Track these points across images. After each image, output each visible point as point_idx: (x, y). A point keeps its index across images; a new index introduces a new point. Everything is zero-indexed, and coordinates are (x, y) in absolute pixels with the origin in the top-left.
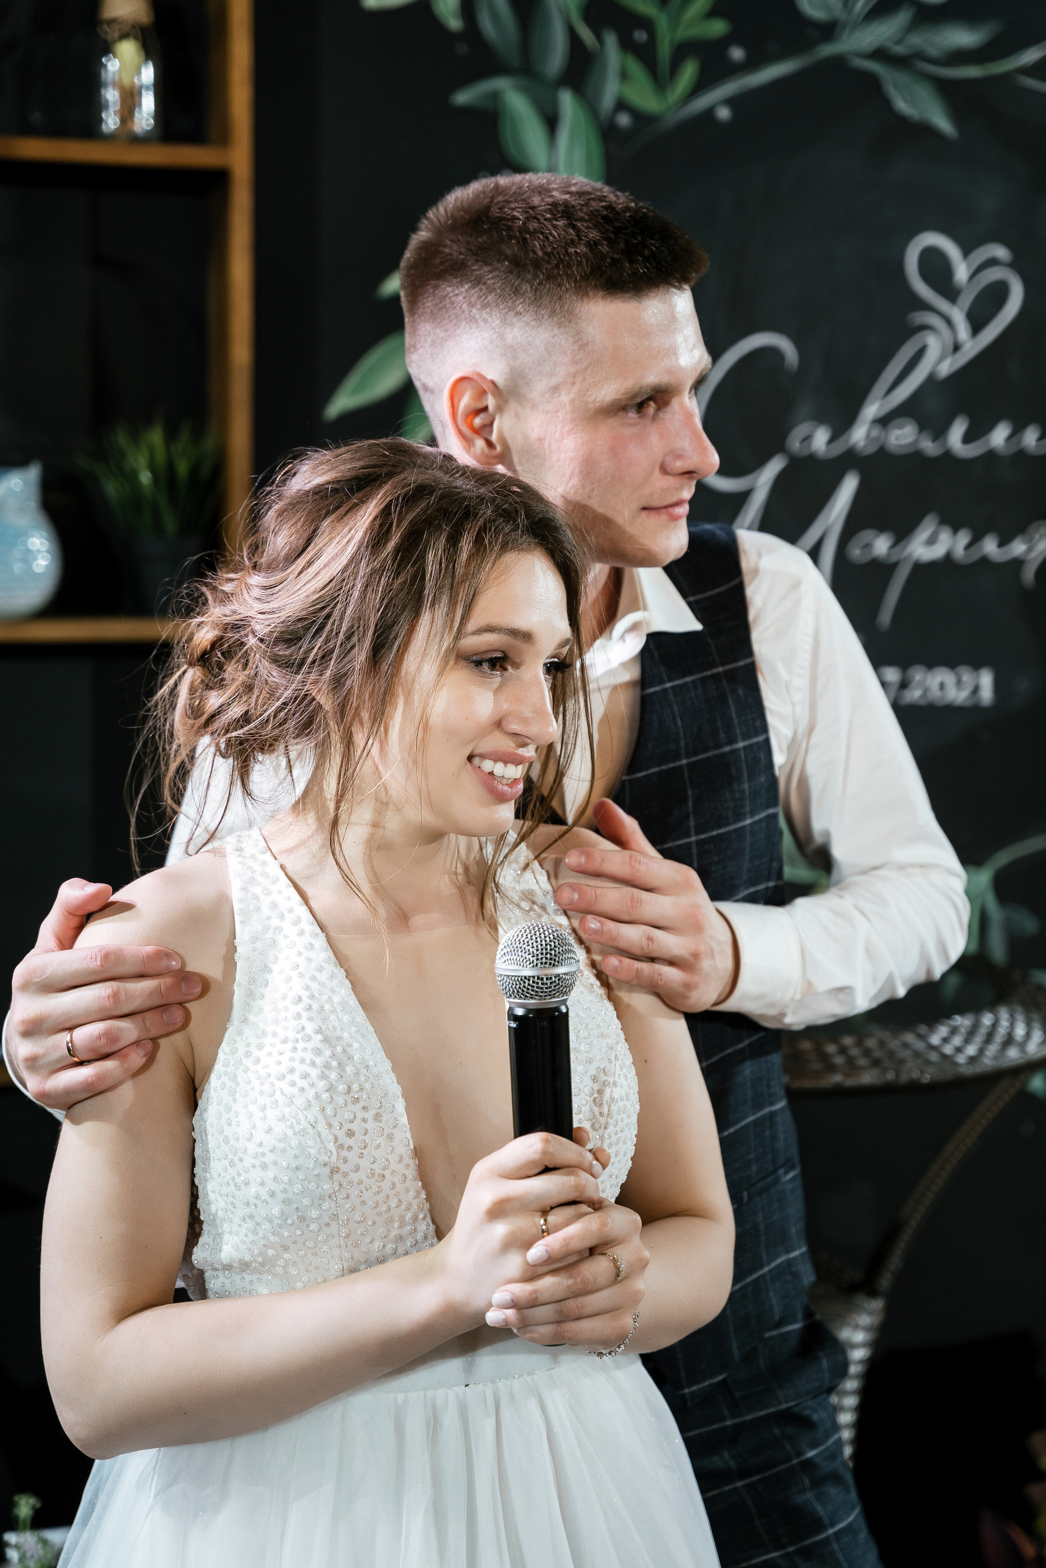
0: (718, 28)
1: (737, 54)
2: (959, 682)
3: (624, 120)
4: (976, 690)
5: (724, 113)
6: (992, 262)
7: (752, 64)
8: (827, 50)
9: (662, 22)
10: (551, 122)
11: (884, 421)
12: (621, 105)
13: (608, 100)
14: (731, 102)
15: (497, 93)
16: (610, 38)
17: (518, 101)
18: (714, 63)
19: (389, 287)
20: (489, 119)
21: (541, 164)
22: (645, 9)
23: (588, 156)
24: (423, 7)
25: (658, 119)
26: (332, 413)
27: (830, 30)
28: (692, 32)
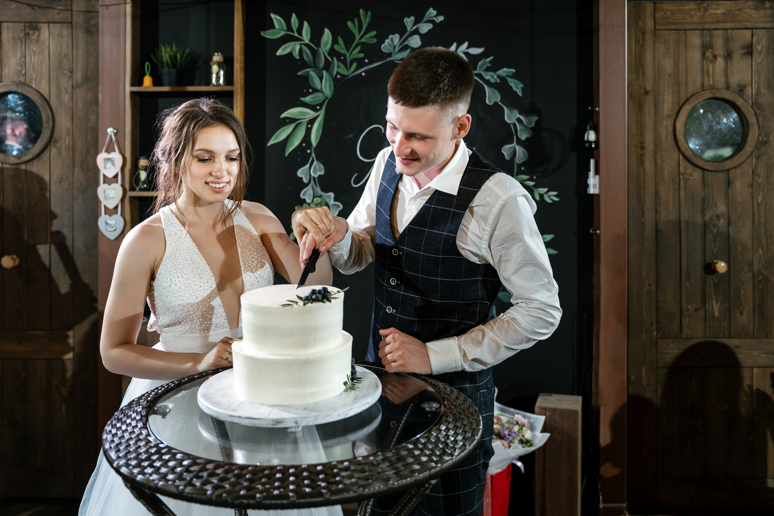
0: (362, 55)
1: (366, 61)
3: (339, 76)
5: (363, 74)
7: (370, 63)
8: (389, 59)
9: (348, 55)
10: (321, 78)
12: (338, 73)
13: (335, 73)
14: (364, 71)
15: (308, 72)
16: (335, 59)
17: (313, 74)
18: (361, 63)
19: (283, 116)
20: (306, 78)
21: (319, 87)
22: (343, 52)
23: (330, 85)
24: (290, 54)
25: (347, 76)
26: (269, 144)
27: (390, 55)
28: (355, 57)
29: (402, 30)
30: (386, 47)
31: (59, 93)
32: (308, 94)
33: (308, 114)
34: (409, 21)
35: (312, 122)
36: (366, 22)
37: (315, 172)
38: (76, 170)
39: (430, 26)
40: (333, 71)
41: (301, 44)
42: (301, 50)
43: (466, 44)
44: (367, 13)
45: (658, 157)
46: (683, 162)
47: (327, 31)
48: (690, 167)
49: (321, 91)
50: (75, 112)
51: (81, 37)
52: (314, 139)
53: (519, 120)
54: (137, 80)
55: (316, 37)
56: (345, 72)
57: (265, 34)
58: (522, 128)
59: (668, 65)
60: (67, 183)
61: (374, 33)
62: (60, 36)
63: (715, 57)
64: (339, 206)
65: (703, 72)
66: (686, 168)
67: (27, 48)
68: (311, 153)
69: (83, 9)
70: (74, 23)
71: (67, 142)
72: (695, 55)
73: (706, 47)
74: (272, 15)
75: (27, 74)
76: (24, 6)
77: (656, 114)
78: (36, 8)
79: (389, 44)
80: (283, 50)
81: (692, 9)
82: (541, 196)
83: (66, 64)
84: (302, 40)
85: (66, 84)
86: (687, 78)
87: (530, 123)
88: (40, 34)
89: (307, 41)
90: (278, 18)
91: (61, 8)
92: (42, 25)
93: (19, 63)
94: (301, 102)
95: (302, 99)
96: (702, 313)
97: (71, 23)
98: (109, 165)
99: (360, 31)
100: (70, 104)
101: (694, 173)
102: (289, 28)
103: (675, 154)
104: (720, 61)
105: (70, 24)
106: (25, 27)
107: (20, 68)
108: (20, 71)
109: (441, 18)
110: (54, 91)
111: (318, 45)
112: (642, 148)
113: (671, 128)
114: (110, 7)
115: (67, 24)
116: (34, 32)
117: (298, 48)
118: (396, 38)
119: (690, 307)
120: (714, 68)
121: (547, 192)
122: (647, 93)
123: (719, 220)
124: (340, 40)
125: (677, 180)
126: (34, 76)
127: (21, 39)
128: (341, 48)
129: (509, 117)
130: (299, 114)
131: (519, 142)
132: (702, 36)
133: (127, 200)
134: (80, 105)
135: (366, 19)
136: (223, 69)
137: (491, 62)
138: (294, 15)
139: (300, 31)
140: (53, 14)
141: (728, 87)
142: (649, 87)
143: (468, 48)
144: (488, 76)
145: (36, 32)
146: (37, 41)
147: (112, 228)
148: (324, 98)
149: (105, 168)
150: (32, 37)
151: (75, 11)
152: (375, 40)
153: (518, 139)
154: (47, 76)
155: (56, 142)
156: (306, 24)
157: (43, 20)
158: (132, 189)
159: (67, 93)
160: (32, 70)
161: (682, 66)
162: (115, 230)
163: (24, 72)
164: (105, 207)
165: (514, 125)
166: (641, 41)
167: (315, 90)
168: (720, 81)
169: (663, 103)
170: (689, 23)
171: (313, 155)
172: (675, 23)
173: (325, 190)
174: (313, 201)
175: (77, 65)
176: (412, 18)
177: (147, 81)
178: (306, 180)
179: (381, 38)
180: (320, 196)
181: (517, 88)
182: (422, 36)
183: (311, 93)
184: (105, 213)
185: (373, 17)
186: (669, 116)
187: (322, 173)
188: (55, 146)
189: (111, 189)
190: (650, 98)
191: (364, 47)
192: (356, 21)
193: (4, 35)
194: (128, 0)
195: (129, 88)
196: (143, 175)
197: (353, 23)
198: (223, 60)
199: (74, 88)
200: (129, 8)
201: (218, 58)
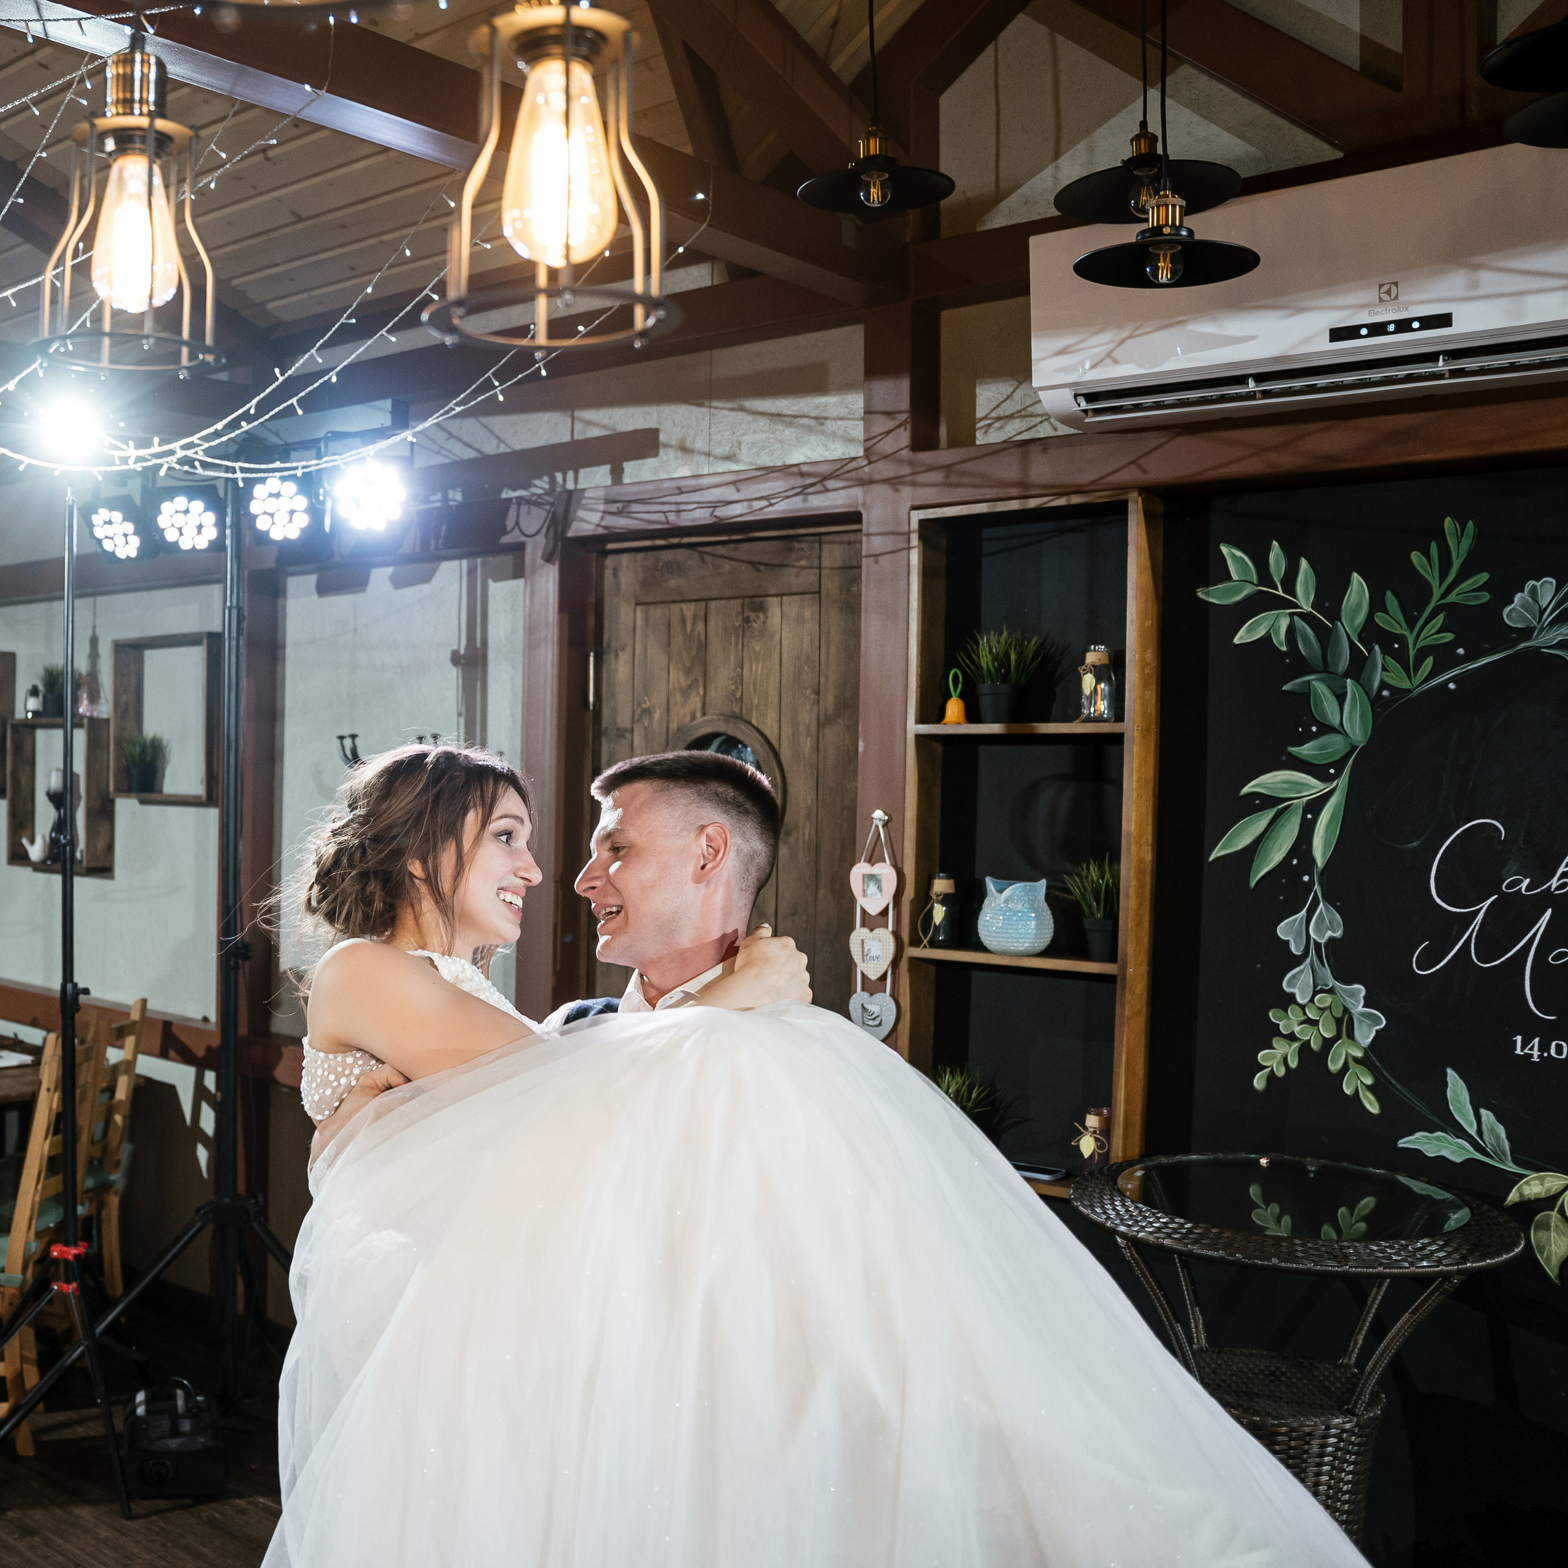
0: (1449, 637)
3: (1385, 693)
5: (1452, 686)
7: (1469, 657)
8: (1524, 645)
9: (1411, 639)
10: (1341, 698)
12: (1383, 685)
13: (1376, 684)
14: (1454, 679)
15: (1309, 682)
16: (1377, 648)
17: (1320, 687)
18: (1444, 658)
19: (1246, 790)
20: (1304, 697)
21: (1336, 722)
22: (1399, 631)
23: (1362, 715)
24: (1267, 639)
25: (1409, 691)
26: (1211, 858)
27: (1526, 633)
28: (1428, 641)
29: (1561, 567)
30: (1514, 612)
31: (795, 735)
32: (1309, 737)
33: (1309, 786)
35: (1315, 806)
36: (1460, 549)
37: (1319, 930)
38: (822, 893)
40: (1370, 680)
41: (1291, 615)
42: (1291, 630)
44: (1463, 529)
47: (1356, 579)
49: (1340, 730)
50: (821, 773)
51: (835, 620)
52: (1320, 850)
54: (931, 711)
55: (1329, 595)
56: (1405, 684)
57: (1207, 594)
60: (804, 918)
61: (1484, 577)
62: (800, 620)
64: (1377, 1021)
67: (745, 648)
68: (1311, 883)
69: (839, 564)
70: (823, 593)
71: (807, 833)
74: (1224, 549)
75: (744, 699)
76: (744, 566)
78: (762, 568)
79: (1525, 606)
80: (1249, 630)
83: (809, 676)
84: (1297, 606)
85: (807, 716)
88: (767, 618)
89: (1307, 608)
90: (1238, 553)
91: (803, 563)
92: (770, 599)
93: (733, 677)
94: (1290, 755)
95: (1293, 750)
97: (819, 592)
98: (872, 888)
99: (1442, 578)
100: (814, 756)
102: (1264, 577)
105: (817, 596)
106: (743, 606)
107: (733, 687)
108: (734, 693)
110: (787, 731)
111: (1335, 615)
114: (881, 558)
115: (811, 596)
116: (757, 616)
117: (1284, 623)
118: (1545, 588)
124: (1391, 600)
126: (756, 701)
127: (736, 630)
128: (1392, 620)
130: (1285, 786)
133: (904, 965)
135: (1460, 539)
136: (1109, 680)
138: (1275, 543)
139: (1289, 582)
140: (792, 578)
145: (761, 616)
146: (762, 633)
147: (874, 1019)
148: (1348, 749)
149: (865, 894)
150: (755, 625)
151: (825, 568)
152: (1486, 597)
154: (776, 701)
156: (1304, 563)
157: (772, 592)
158: (915, 942)
159: (808, 734)
160: (752, 690)
162: (880, 1024)
163: (738, 695)
164: (863, 975)
167: (1326, 729)
171: (1317, 887)
173: (1344, 975)
174: (1312, 1000)
175: (827, 677)
177: (954, 708)
178: (1297, 948)
179: (1503, 591)
180: (1331, 991)
183: (1315, 736)
184: (863, 989)
185: (1479, 537)
187: (1338, 934)
188: (786, 843)
189: (874, 939)
191: (1456, 615)
192: (1434, 547)
193: (712, 624)
194: (915, 540)
195: (914, 728)
196: (939, 913)
197: (1427, 555)
198: (1106, 661)
199: (820, 725)
200: (915, 558)
201: (1095, 656)
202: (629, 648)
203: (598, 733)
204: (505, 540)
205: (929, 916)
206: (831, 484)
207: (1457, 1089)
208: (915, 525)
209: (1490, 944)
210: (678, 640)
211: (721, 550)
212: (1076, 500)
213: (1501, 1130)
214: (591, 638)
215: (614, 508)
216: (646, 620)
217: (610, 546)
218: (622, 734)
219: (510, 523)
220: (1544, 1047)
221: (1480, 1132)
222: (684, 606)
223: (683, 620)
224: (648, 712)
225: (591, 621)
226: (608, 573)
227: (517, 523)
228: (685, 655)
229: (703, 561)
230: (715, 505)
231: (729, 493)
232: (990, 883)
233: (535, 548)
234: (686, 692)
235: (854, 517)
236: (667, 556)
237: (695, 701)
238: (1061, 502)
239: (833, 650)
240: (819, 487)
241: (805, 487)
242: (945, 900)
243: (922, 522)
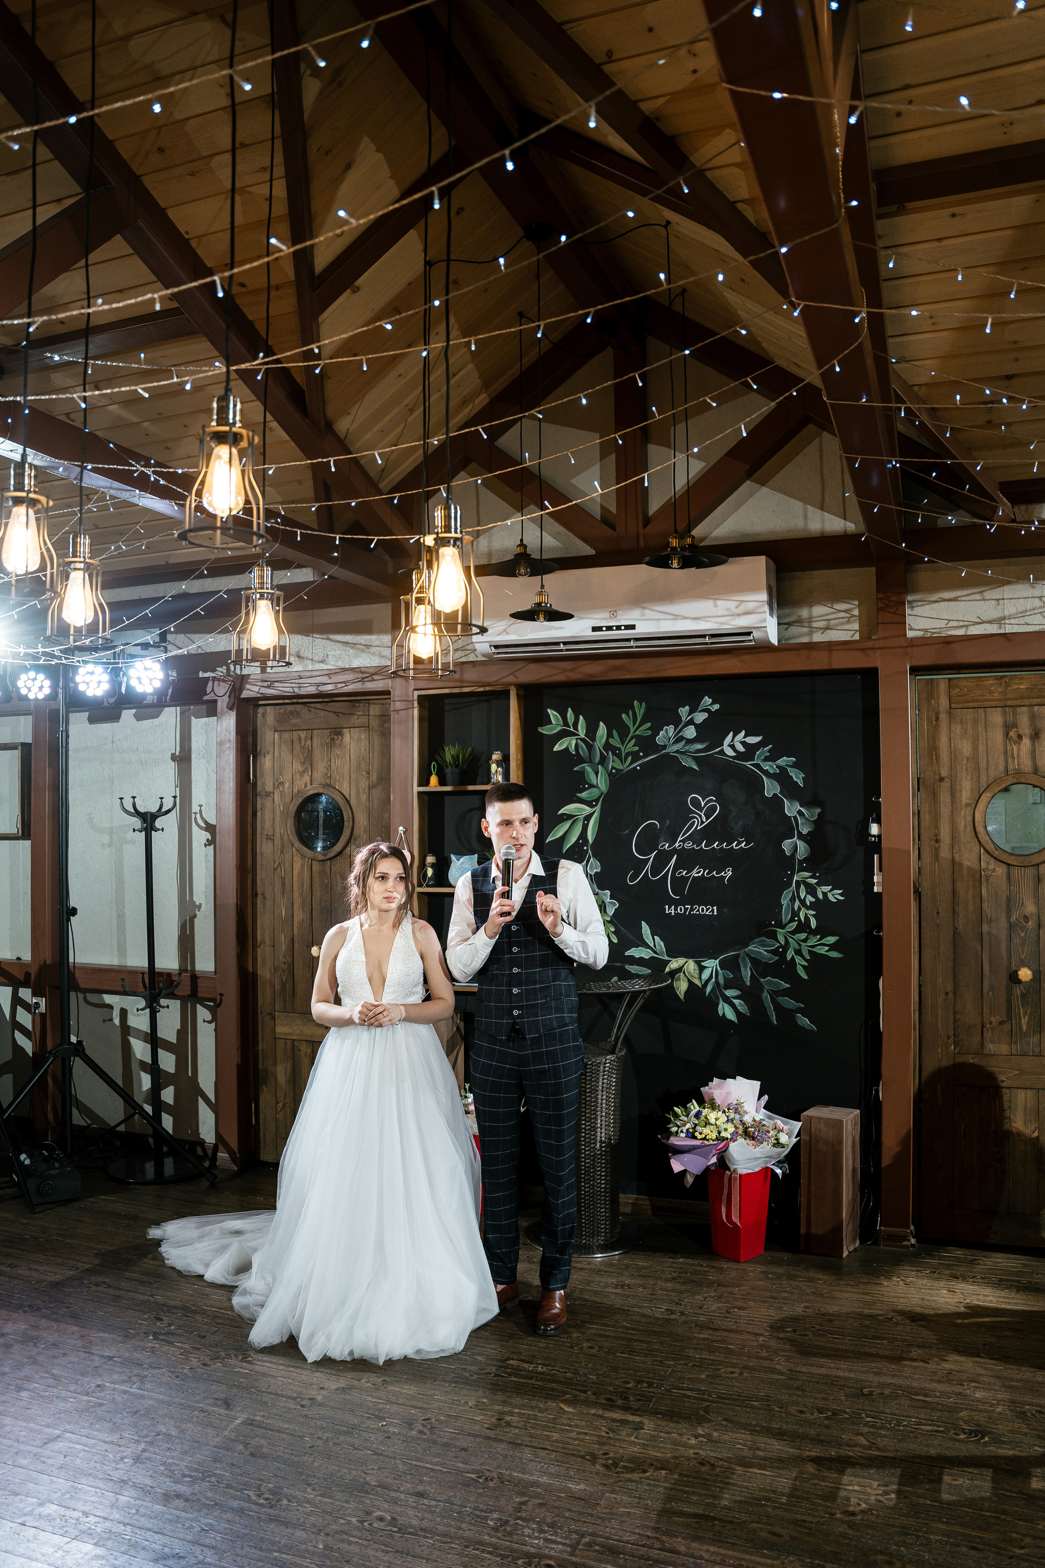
0: (637, 748)
1: (642, 754)
2: (707, 910)
3: (614, 771)
4: (713, 911)
5: (638, 768)
6: (711, 800)
7: (645, 756)
8: (664, 752)
9: (623, 749)
10: (597, 773)
11: (683, 841)
12: (613, 768)
13: (610, 767)
14: (641, 765)
15: (584, 767)
16: (610, 752)
17: (588, 769)
18: (635, 757)
19: (560, 812)
20: (582, 773)
21: (595, 783)
22: (618, 746)
23: (605, 780)
24: (567, 749)
25: (623, 770)
26: (547, 841)
27: (664, 747)
28: (630, 750)
29: (676, 721)
30: (660, 739)
31: (358, 793)
32: (585, 789)
33: (585, 810)
34: (684, 711)
35: (588, 818)
36: (640, 713)
39: (705, 715)
40: (608, 766)
41: (577, 739)
42: (577, 745)
43: (743, 733)
44: (641, 705)
45: (955, 851)
46: (984, 857)
47: (601, 724)
48: (992, 861)
49: (596, 786)
50: (371, 811)
51: (377, 740)
52: (590, 837)
53: (800, 813)
54: (424, 780)
55: (592, 731)
56: (620, 767)
57: (543, 730)
58: (803, 821)
59: (966, 748)
61: (649, 725)
62: (359, 740)
63: (1020, 737)
64: (615, 905)
65: (1006, 753)
66: (988, 863)
67: (332, 753)
68: (587, 850)
69: (378, 714)
70: (371, 727)
72: (998, 735)
73: (1008, 727)
74: (549, 711)
75: (332, 777)
76: (331, 714)
77: (953, 803)
78: (341, 715)
79: (664, 736)
80: (560, 745)
81: (991, 685)
82: (825, 894)
83: (363, 766)
84: (579, 735)
85: (364, 784)
86: (988, 761)
87: (812, 816)
88: (343, 738)
89: (583, 736)
90: (555, 713)
91: (361, 713)
92: (345, 730)
93: (326, 767)
94: (578, 797)
95: (579, 795)
96: (1007, 1027)
97: (369, 727)
99: (634, 724)
100: (368, 803)
101: (997, 869)
102: (566, 723)
103: (976, 847)
104: (1026, 741)
106: (331, 733)
107: (326, 771)
108: (326, 774)
109: (716, 707)
110: (354, 792)
111: (594, 739)
112: (937, 841)
113: (970, 819)
114: (399, 711)
115: (365, 728)
116: (338, 738)
117: (574, 742)
118: (671, 729)
119: (993, 1019)
120: (1019, 749)
121: (830, 891)
122: (942, 779)
123: (1028, 922)
124: (615, 733)
125: (978, 876)
126: (338, 778)
127: (327, 744)
128: (615, 742)
129: (789, 810)
130: (576, 810)
131: (801, 836)
132: (1005, 714)
133: (415, 896)
134: (376, 802)
135: (640, 709)
136: (502, 767)
137: (769, 751)
138: (570, 709)
139: (575, 725)
140: (355, 720)
141: (1036, 771)
142: (944, 772)
143: (745, 737)
144: (766, 766)
145: (340, 737)
146: (340, 745)
148: (600, 794)
150: (337, 742)
151: (372, 716)
152: (650, 732)
153: (799, 833)
154: (348, 777)
155: (355, 840)
156: (581, 718)
157: (345, 726)
158: (420, 885)
159: (364, 793)
160: (336, 773)
161: (982, 748)
163: (329, 774)
165: (795, 818)
166: (934, 722)
167: (592, 786)
168: (1026, 764)
169: (961, 791)
170: (990, 700)
171: (590, 851)
172: (973, 701)
173: (602, 888)
175: (373, 766)
176: (687, 708)
177: (434, 780)
179: (656, 730)
181: (797, 778)
182: (697, 727)
183: (587, 789)
185: (647, 709)
186: (967, 805)
187: (599, 870)
190: (946, 785)
191: (639, 740)
192: (631, 712)
193: (315, 741)
194: (416, 704)
195: (416, 789)
196: (430, 872)
197: (628, 715)
198: (501, 758)
199: (370, 788)
200: (416, 712)
201: (496, 756)
202: (271, 752)
203: (255, 795)
204: (205, 698)
205: (425, 874)
206: (376, 677)
207: (646, 929)
208: (416, 697)
209: (655, 870)
210: (297, 748)
211: (318, 706)
212: (487, 689)
213: (662, 944)
214: (250, 748)
215: (266, 684)
216: (280, 738)
217: (261, 702)
218: (268, 794)
219: (209, 690)
220: (676, 909)
221: (655, 946)
222: (300, 733)
223: (300, 739)
224: (282, 783)
225: (250, 739)
226: (259, 715)
227: (213, 690)
228: (301, 756)
229: (310, 711)
230: (318, 685)
231: (325, 679)
232: (453, 857)
233: (223, 703)
234: (302, 774)
235: (388, 693)
236: (289, 708)
237: (307, 778)
238: (481, 689)
239: (376, 754)
240: (370, 678)
241: (363, 678)
242: (433, 866)
243: (419, 696)
